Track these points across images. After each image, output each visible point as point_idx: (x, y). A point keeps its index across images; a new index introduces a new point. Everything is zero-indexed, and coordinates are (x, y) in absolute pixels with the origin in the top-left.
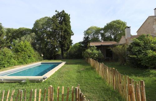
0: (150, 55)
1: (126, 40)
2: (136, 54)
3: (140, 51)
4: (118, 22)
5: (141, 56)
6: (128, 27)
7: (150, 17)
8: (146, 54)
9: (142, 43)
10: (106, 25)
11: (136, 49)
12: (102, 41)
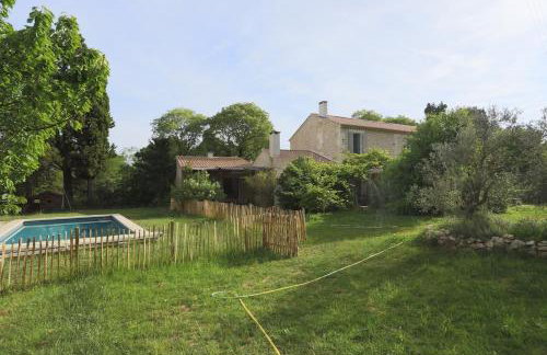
0: (309, 191)
1: (272, 159)
2: (291, 190)
3: (297, 185)
5: (299, 192)
6: (276, 133)
7: (312, 115)
8: (305, 190)
9: (299, 171)
10: (220, 111)
11: (293, 181)
12: (210, 155)
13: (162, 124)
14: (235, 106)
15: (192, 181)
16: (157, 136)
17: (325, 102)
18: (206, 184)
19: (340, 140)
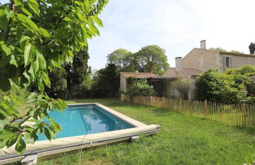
4: (156, 48)
6: (180, 58)
7: (195, 49)
12: (137, 72)
13: (111, 57)
14: (149, 46)
15: (139, 84)
16: (109, 63)
17: (205, 41)
18: (147, 86)
19: (219, 61)
